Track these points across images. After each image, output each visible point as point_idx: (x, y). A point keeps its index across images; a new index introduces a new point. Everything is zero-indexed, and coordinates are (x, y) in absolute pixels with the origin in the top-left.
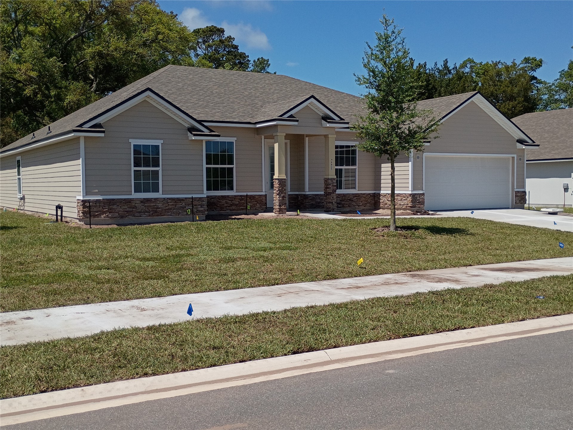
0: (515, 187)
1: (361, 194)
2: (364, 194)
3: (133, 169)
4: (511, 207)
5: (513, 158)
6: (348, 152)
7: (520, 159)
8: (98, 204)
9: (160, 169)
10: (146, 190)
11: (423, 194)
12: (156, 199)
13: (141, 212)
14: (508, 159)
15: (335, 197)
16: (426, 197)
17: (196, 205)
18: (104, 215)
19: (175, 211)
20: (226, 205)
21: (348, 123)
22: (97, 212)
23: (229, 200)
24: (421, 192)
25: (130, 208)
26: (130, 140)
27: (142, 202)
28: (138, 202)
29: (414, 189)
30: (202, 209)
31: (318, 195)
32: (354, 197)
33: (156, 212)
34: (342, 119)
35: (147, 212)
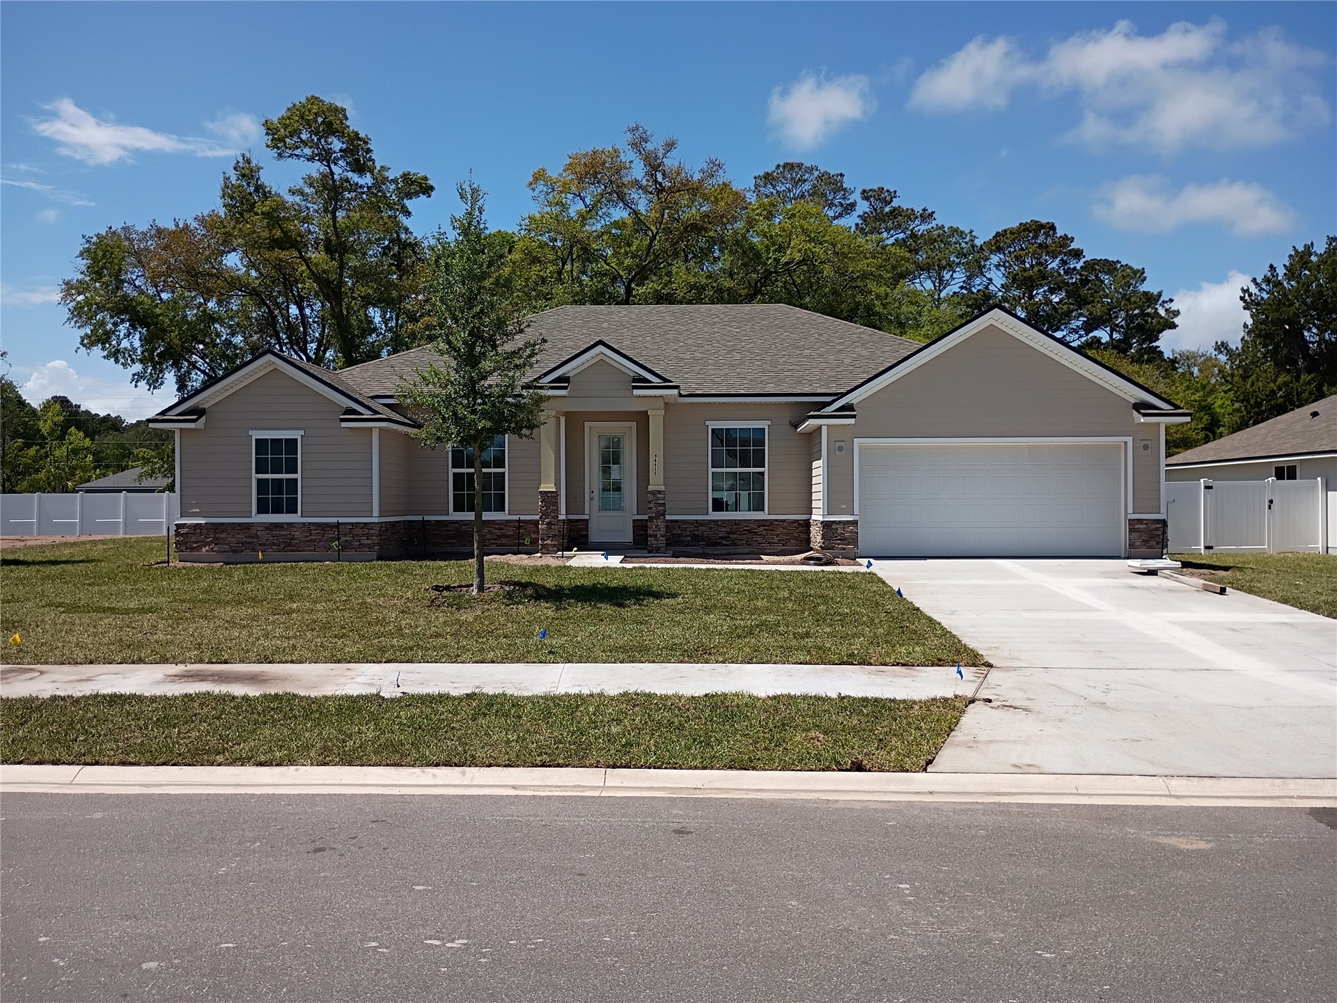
0: (1130, 510)
1: (777, 520)
2: (784, 521)
3: (255, 476)
4: (1123, 556)
5: (1126, 443)
7: (1146, 447)
8: (198, 531)
9: (298, 476)
10: (278, 510)
11: (855, 523)
12: (290, 525)
13: (265, 545)
16: (861, 530)
17: (357, 536)
18: (207, 548)
19: (321, 543)
20: (489, 536)
21: (676, 387)
22: (196, 542)
23: (496, 529)
24: (850, 518)
25: (248, 537)
26: (251, 433)
27: (267, 529)
28: (260, 529)
30: (370, 542)
33: (290, 545)
34: (665, 380)
35: (274, 544)
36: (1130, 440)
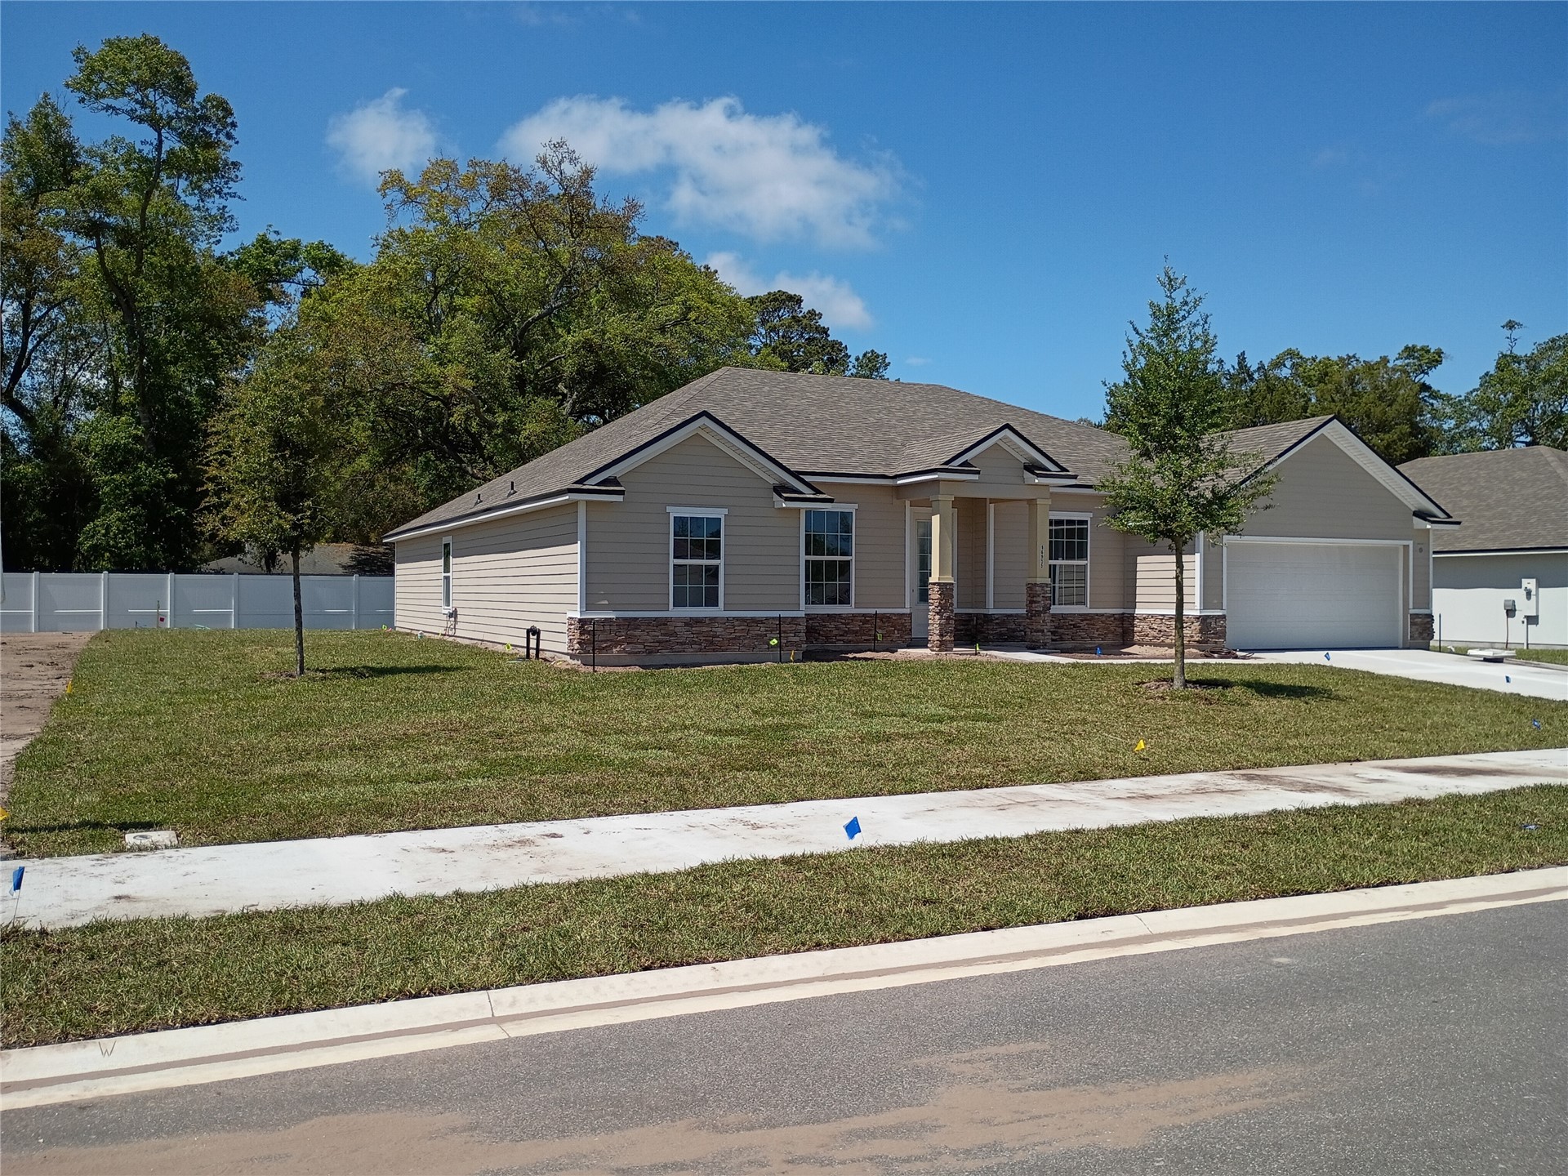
0: (1411, 607)
1: (1097, 615)
2: (1102, 615)
3: (673, 561)
4: (1401, 646)
5: (1406, 547)
6: (1071, 533)
7: (1421, 550)
8: (607, 628)
9: (720, 562)
10: (696, 603)
11: (1223, 617)
12: (713, 619)
13: (685, 643)
14: (1396, 549)
15: (1048, 619)
16: (1228, 623)
17: (785, 632)
18: (618, 649)
19: (746, 641)
20: (835, 632)
21: (1075, 477)
22: (606, 641)
23: (843, 624)
24: (1219, 613)
25: (665, 635)
26: (669, 509)
27: (686, 624)
28: (679, 624)
29: (1206, 604)
30: (797, 639)
31: (1011, 615)
32: (1082, 621)
33: (712, 643)
34: (1063, 469)
35: (695, 643)
36: (1410, 543)
